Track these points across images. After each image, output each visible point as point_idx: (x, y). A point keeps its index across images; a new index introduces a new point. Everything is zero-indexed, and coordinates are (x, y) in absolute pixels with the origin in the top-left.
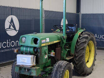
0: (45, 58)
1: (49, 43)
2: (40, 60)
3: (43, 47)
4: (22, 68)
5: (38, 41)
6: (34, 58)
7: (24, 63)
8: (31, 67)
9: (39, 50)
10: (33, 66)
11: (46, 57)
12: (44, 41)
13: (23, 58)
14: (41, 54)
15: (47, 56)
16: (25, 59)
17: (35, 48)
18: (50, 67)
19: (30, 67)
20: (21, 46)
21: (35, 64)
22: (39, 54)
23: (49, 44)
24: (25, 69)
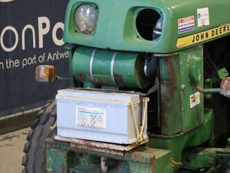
0: (192, 105)
1: (210, 32)
2: (169, 118)
3: (182, 55)
4: (81, 155)
5: (158, 25)
6: (141, 105)
7: (93, 129)
8: (127, 149)
9: (164, 69)
10: (139, 147)
11: (196, 99)
12: (186, 23)
13: (89, 109)
14: (173, 87)
15: (198, 94)
16: (98, 110)
17: (142, 57)
18: (213, 150)
19: (124, 152)
20: (76, 48)
21: (146, 136)
22: (164, 89)
23: (210, 37)
24: (96, 159)
